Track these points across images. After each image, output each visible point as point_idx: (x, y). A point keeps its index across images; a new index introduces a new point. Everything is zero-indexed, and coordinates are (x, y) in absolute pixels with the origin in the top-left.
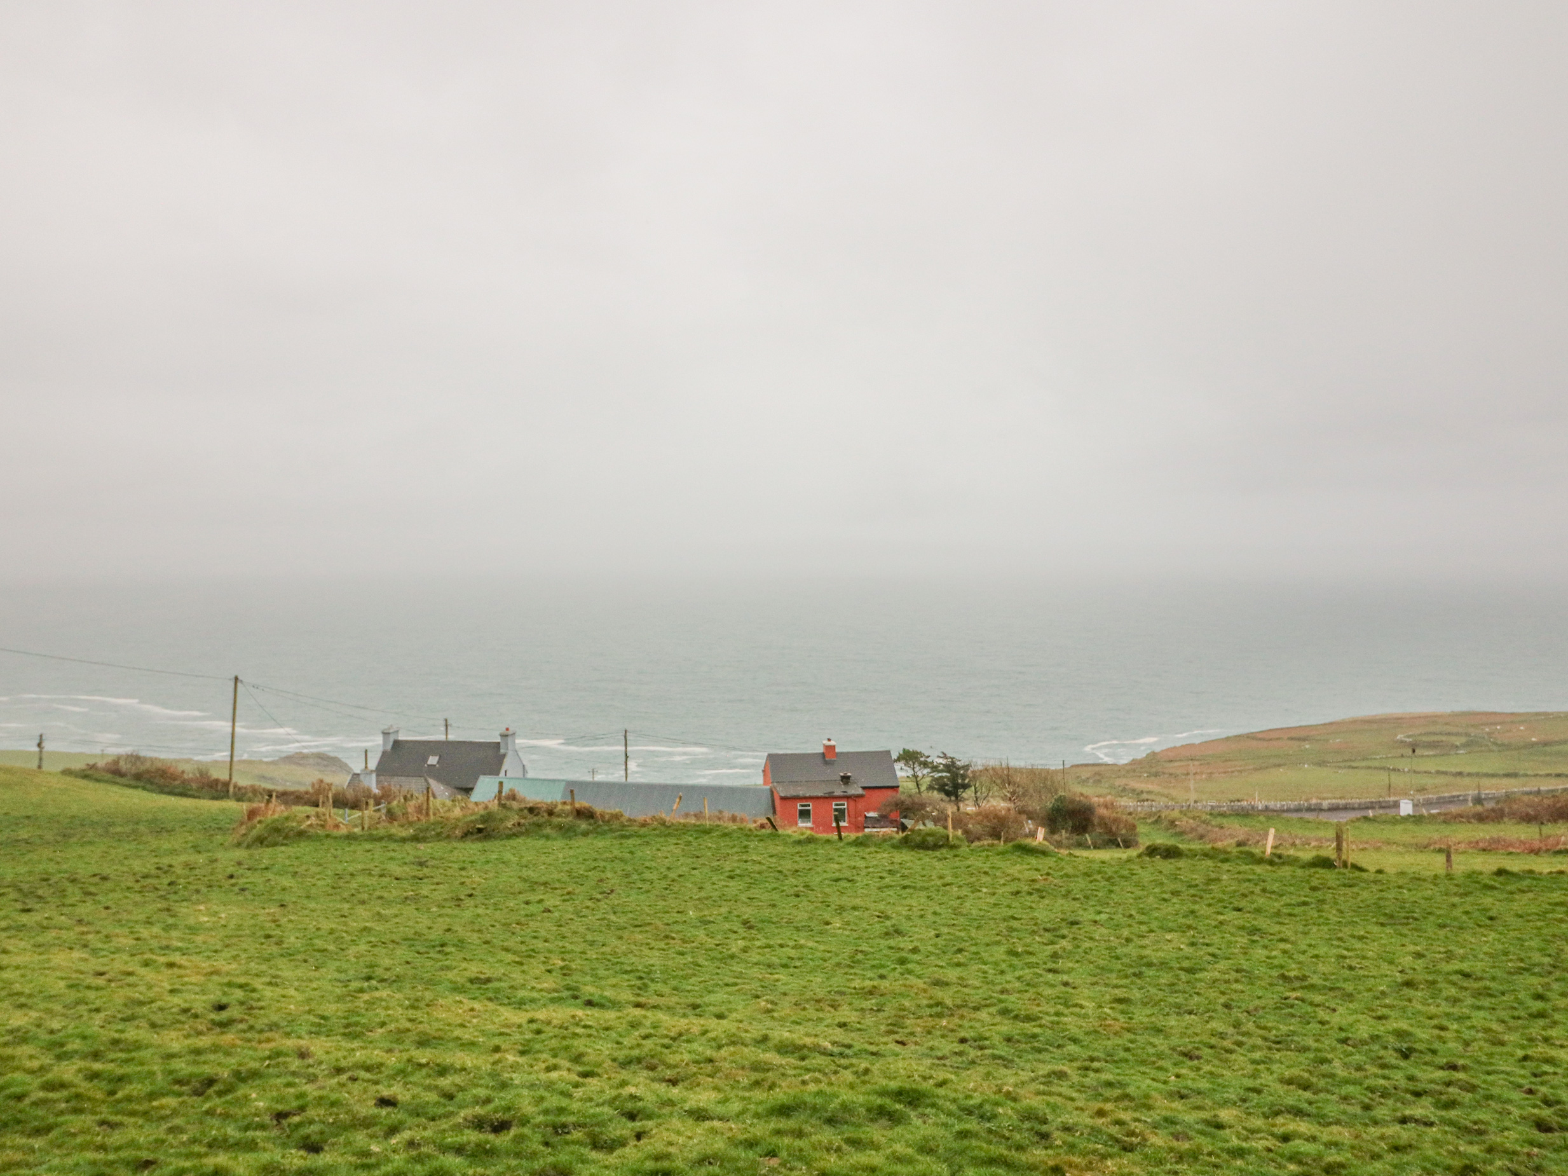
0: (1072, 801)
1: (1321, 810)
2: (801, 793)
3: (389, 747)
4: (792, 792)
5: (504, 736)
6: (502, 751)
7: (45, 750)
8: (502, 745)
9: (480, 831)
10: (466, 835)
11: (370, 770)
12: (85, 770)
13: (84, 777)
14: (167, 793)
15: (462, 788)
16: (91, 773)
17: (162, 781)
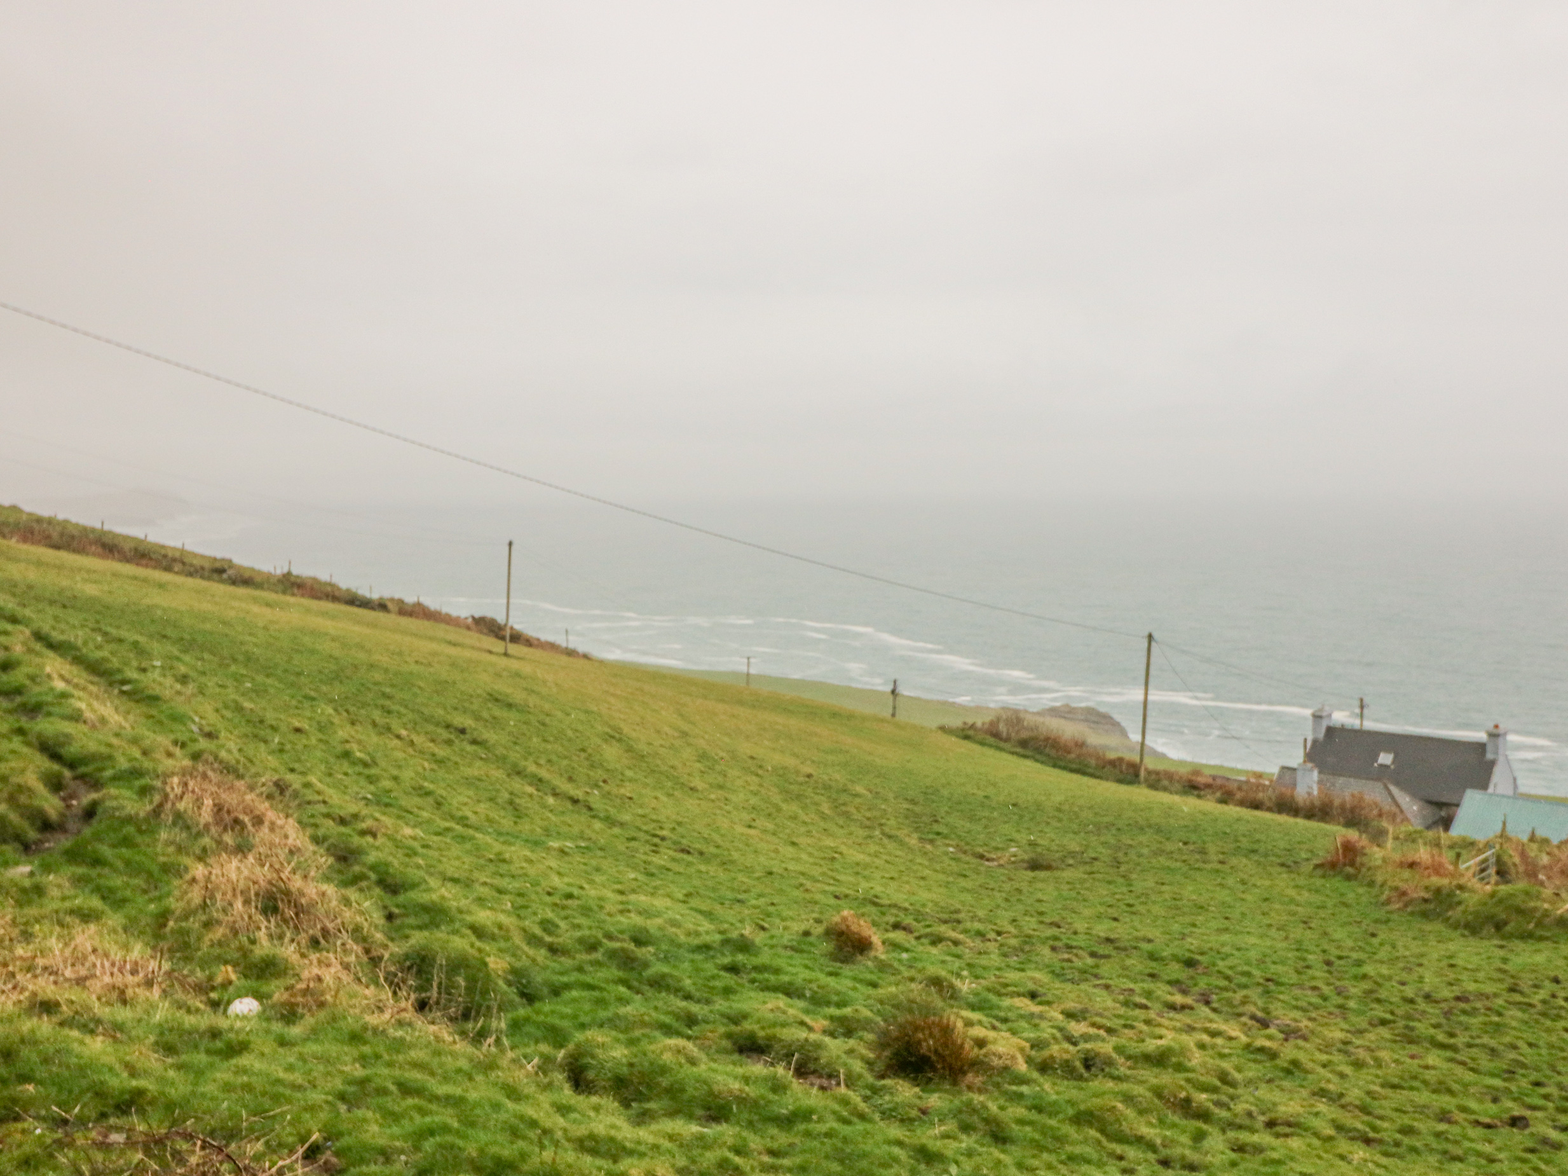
3: (1321, 735)
5: (1493, 735)
6: (1489, 756)
8: (1489, 748)
11: (1310, 765)
12: (963, 730)
13: (967, 737)
14: (1064, 768)
15: (1440, 805)
16: (971, 733)
17: (1053, 753)
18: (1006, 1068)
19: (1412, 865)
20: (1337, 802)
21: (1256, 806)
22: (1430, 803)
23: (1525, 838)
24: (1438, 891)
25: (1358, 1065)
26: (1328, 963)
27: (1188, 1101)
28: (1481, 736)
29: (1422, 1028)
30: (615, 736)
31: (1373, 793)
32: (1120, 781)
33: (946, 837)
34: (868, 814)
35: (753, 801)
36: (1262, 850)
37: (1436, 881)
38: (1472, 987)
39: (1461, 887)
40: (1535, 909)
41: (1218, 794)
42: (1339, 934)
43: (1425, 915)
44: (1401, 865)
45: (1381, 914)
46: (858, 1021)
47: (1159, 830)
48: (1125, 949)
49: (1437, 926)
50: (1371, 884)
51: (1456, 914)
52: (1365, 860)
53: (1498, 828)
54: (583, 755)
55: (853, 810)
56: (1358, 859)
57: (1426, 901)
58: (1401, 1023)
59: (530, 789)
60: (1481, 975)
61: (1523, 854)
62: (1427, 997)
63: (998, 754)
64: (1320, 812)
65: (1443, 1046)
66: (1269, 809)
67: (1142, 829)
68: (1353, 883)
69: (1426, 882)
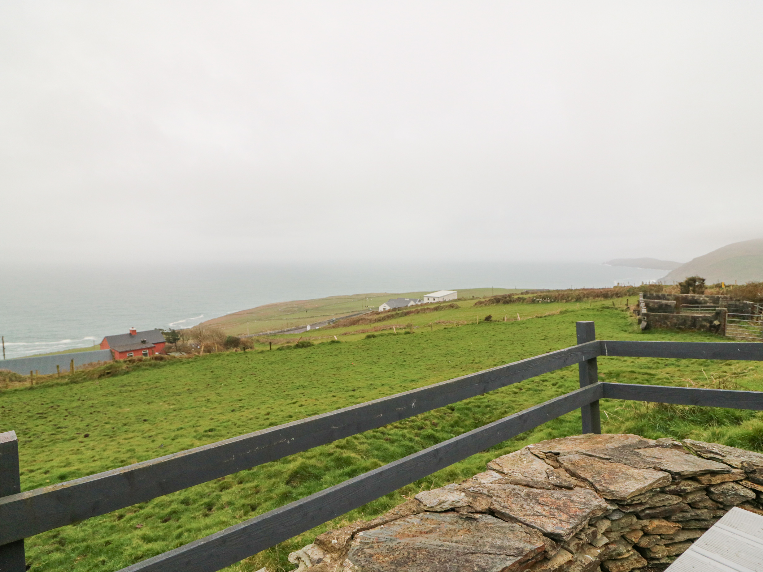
1: (285, 332)
2: (128, 349)
4: (124, 350)
9: (108, 373)
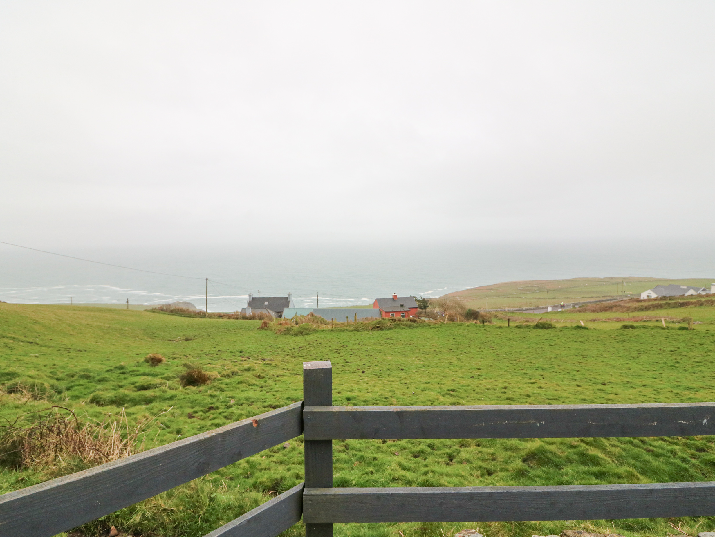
0: (473, 310)
1: (523, 310)
2: (391, 310)
3: (251, 300)
4: (388, 311)
5: (289, 295)
6: (289, 300)
7: (129, 304)
8: (288, 298)
10: (373, 329)
11: (249, 307)
12: (152, 310)
13: (154, 312)
14: (184, 316)
15: (279, 313)
16: (155, 310)
17: (181, 313)
18: (215, 378)
19: (281, 324)
20: (256, 315)
21: (237, 319)
22: (277, 312)
23: (300, 316)
24: (288, 328)
25: (288, 363)
26: (270, 347)
27: (260, 375)
28: (287, 296)
29: (296, 354)
30: (35, 322)
31: (264, 312)
32: (201, 318)
33: (158, 337)
34: (132, 335)
35: (94, 335)
36: (243, 327)
37: (286, 326)
38: (302, 345)
39: (292, 326)
40: (308, 328)
41: (227, 317)
42: (269, 341)
43: (285, 334)
44: (278, 324)
45: (276, 335)
46: (170, 377)
47: (216, 327)
48: (224, 352)
49: (288, 336)
50: (271, 330)
51: (292, 332)
52: (269, 325)
53: (295, 315)
54: (26, 329)
55: (127, 334)
56: (267, 325)
57: (285, 331)
58: (291, 354)
59: (12, 341)
60: (302, 343)
61: (300, 319)
62: (294, 349)
63: (164, 315)
64: (252, 318)
65: (301, 357)
66: (241, 319)
67: (212, 327)
68: (267, 331)
69: (284, 327)
